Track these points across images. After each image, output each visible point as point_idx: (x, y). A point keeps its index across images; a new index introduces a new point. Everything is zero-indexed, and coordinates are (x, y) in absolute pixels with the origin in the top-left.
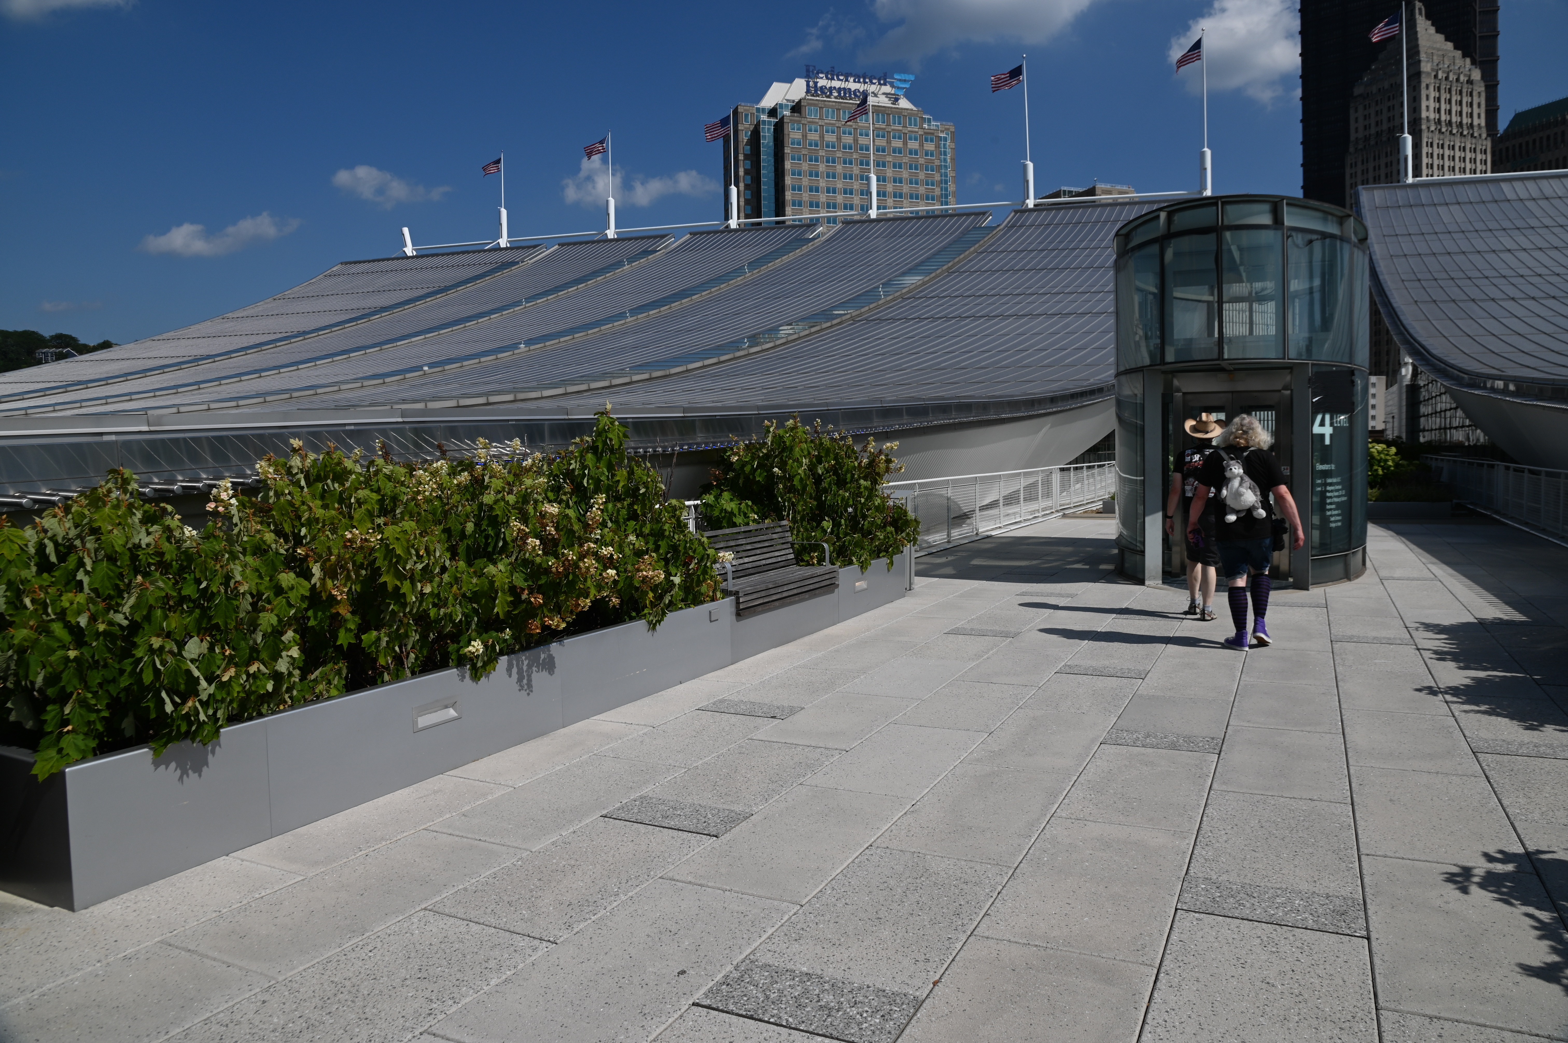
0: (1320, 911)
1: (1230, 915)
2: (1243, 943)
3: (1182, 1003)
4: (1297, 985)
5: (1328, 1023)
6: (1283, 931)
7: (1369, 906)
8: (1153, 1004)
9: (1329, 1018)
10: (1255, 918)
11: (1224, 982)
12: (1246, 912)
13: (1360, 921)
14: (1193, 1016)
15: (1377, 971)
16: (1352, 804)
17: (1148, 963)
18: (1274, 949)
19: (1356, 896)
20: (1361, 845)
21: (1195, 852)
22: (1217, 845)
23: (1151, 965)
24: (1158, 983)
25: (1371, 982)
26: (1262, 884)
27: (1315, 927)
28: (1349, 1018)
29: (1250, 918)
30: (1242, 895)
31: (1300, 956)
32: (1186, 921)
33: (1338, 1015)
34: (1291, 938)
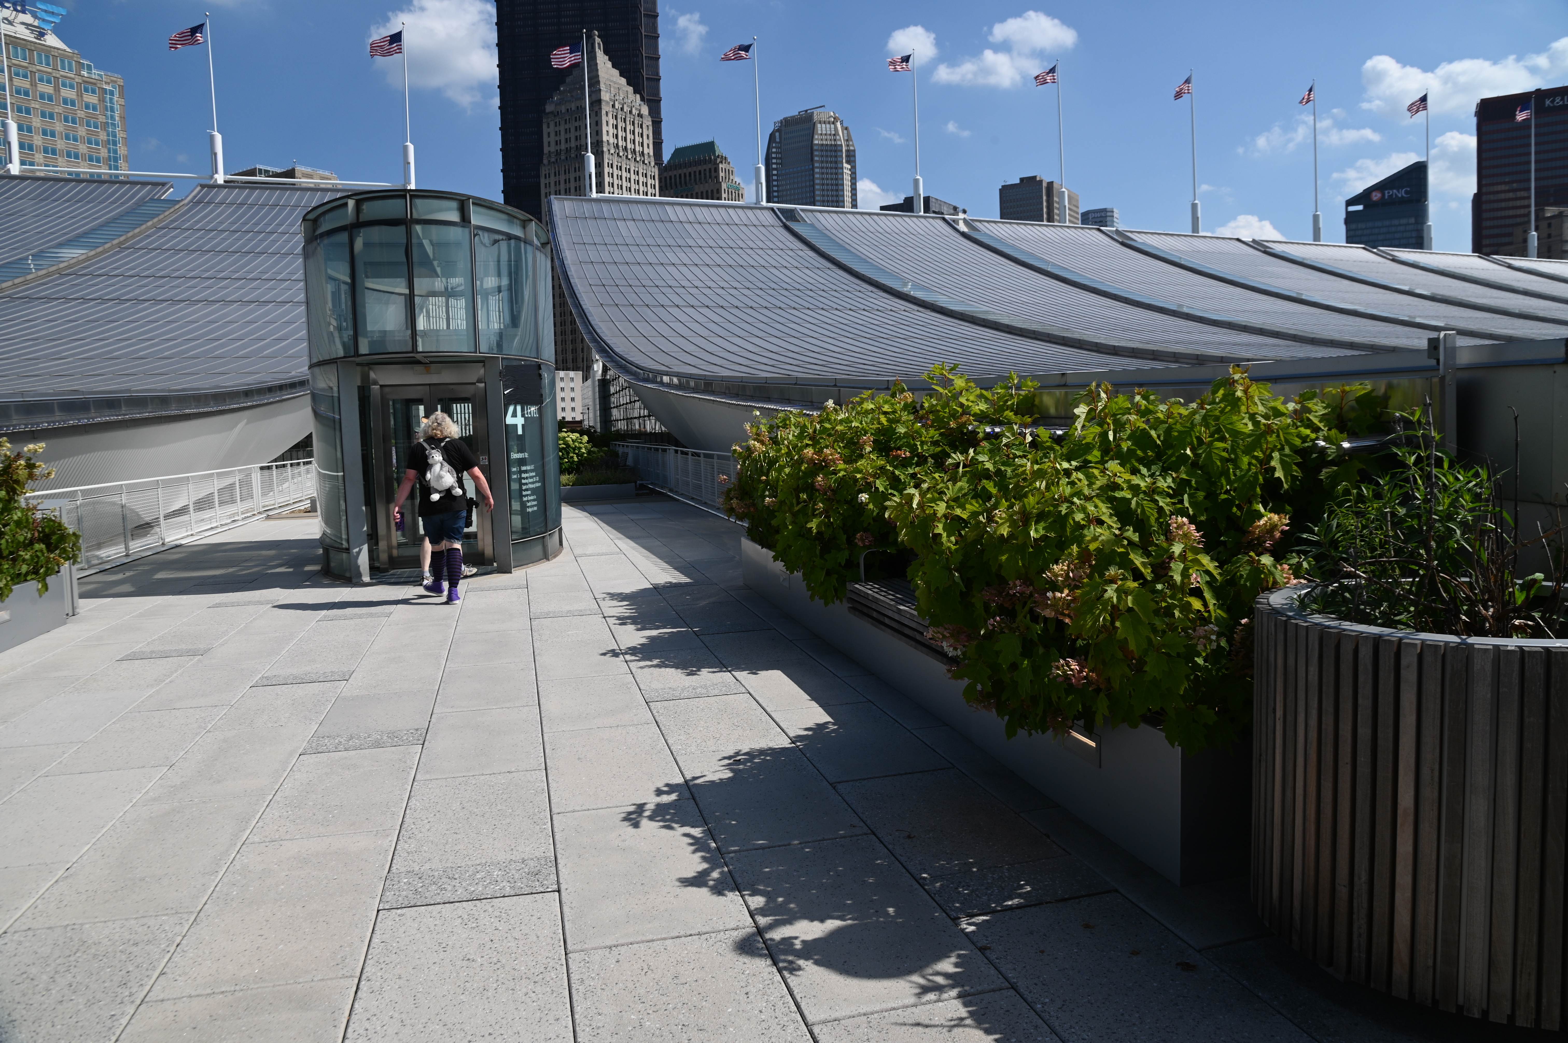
0: (517, 876)
1: (432, 902)
2: (444, 927)
3: (383, 1006)
4: (495, 953)
5: (524, 980)
6: (483, 904)
7: (559, 861)
8: (353, 1016)
9: (524, 976)
10: (456, 899)
11: (426, 971)
12: (448, 896)
13: (552, 876)
14: (396, 1015)
15: (566, 919)
16: (546, 769)
17: (348, 974)
18: (474, 925)
19: (549, 854)
20: (553, 805)
21: (398, 847)
22: (420, 835)
23: (351, 976)
24: (359, 993)
25: (561, 931)
26: (463, 864)
27: (513, 893)
28: (542, 970)
29: (452, 900)
30: (444, 880)
31: (498, 924)
32: (388, 920)
33: (533, 970)
34: (490, 910)
